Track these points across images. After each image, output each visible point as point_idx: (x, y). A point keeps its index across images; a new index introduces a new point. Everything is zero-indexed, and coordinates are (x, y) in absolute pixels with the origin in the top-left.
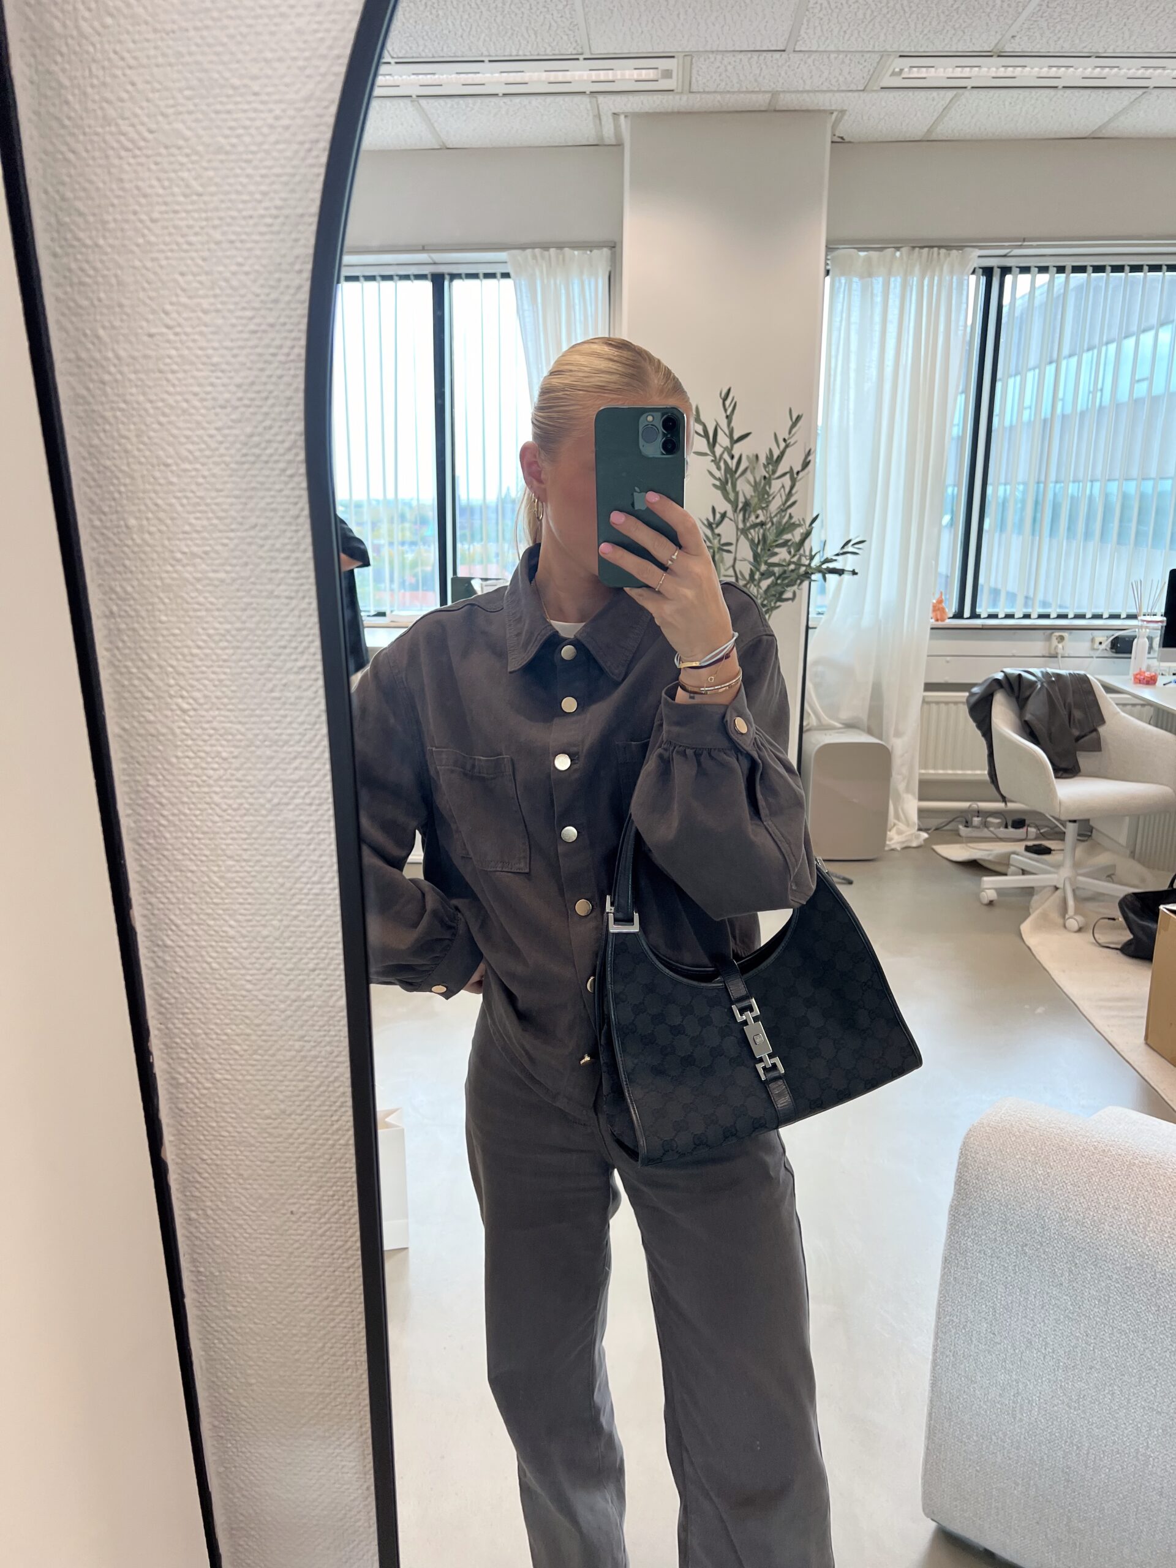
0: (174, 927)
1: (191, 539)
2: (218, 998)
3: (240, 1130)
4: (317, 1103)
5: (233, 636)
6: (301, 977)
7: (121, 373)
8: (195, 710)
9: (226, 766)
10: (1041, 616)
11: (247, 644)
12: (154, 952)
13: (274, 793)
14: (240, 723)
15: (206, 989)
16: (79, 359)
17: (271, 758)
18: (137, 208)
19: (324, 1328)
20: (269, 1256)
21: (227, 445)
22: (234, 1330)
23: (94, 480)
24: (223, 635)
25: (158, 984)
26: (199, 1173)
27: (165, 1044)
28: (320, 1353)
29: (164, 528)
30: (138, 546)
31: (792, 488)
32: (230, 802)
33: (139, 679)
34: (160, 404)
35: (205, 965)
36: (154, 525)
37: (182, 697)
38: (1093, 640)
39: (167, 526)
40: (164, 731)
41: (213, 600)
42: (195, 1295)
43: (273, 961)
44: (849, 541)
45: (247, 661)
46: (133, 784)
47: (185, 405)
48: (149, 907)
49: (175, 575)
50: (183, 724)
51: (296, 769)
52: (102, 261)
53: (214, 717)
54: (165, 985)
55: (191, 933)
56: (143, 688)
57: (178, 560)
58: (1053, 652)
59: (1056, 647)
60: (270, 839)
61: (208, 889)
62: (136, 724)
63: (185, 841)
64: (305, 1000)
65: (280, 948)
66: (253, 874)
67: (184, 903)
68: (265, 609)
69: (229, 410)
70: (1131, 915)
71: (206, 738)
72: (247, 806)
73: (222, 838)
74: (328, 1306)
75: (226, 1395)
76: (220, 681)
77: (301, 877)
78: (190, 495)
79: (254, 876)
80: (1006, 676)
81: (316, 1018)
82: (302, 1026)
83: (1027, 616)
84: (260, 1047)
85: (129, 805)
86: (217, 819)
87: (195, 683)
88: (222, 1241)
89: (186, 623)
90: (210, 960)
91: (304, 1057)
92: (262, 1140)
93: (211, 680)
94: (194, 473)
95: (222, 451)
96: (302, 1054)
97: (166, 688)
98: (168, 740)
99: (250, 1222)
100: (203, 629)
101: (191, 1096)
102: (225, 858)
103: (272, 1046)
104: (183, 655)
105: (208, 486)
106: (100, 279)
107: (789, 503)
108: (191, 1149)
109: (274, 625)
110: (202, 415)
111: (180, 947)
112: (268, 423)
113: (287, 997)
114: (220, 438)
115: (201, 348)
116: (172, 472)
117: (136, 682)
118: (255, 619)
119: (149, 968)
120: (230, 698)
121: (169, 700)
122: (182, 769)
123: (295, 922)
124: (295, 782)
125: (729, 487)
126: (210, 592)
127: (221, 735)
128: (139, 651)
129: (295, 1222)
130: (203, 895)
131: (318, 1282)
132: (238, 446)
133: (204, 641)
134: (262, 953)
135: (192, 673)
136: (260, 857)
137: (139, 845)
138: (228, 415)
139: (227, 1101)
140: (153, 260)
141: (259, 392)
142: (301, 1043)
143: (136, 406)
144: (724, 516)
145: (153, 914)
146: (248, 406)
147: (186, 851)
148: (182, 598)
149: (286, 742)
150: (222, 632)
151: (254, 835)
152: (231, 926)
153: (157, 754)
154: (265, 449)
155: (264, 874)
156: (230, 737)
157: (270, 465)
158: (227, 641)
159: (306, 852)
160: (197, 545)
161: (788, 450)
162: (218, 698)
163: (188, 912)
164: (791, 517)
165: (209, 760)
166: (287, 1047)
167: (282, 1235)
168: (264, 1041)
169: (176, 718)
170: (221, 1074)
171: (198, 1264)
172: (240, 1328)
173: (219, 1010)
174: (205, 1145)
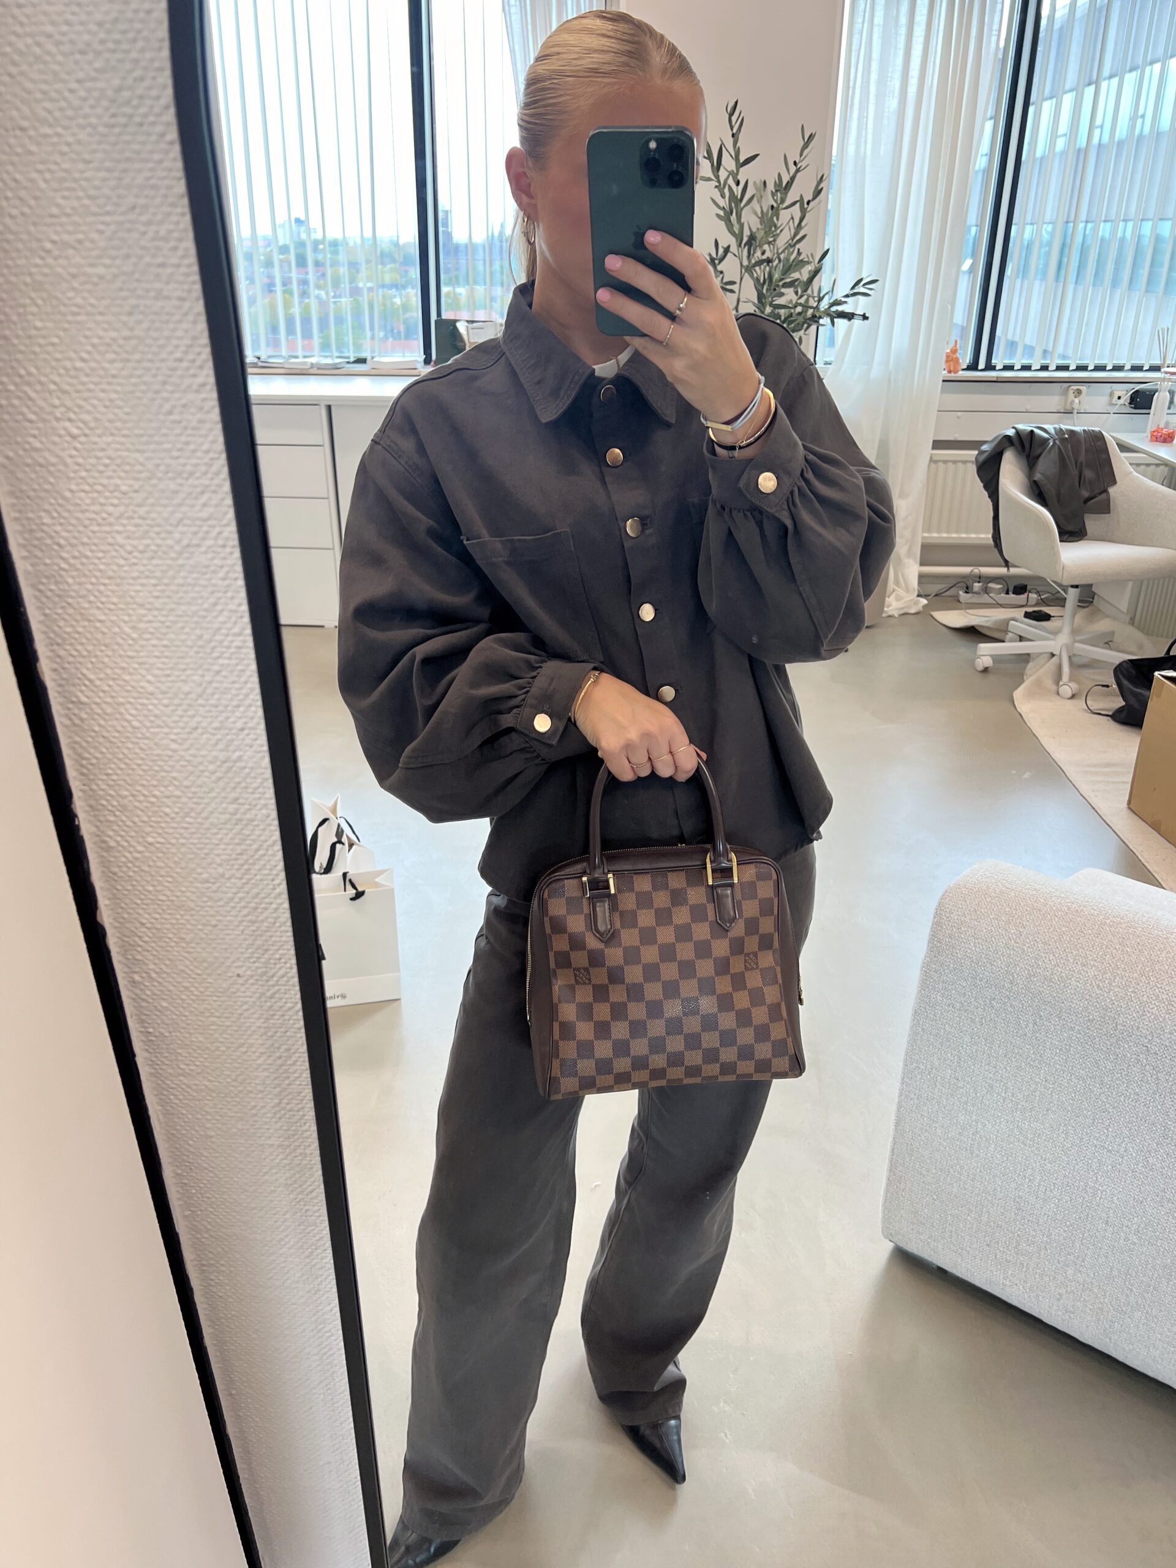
0: (87, 683)
1: (61, 225)
2: (143, 759)
3: (179, 894)
4: (257, 867)
5: (120, 346)
6: (229, 737)
8: (86, 435)
9: (127, 501)
10: (1060, 368)
11: (137, 356)
12: (69, 709)
13: (182, 533)
14: (138, 451)
15: (128, 749)
17: (177, 492)
19: (278, 1085)
20: (218, 1017)
21: (91, 102)
22: (188, 1087)
24: (108, 345)
25: (76, 743)
26: (140, 937)
27: (91, 806)
28: (277, 1109)
29: (26, 210)
31: (801, 220)
32: (136, 542)
33: (19, 398)
35: (125, 724)
36: (16, 207)
37: (70, 420)
38: (1111, 394)
39: (30, 207)
40: (53, 460)
41: (92, 301)
42: (147, 1055)
43: (198, 719)
44: (861, 280)
45: (139, 377)
46: (25, 522)
48: (58, 660)
49: (46, 270)
50: (74, 453)
51: (204, 505)
53: (109, 444)
54: (84, 744)
55: (106, 688)
56: (25, 410)
57: (48, 252)
58: (1068, 407)
59: (1073, 401)
60: (182, 585)
61: (121, 641)
62: (21, 452)
63: (90, 587)
64: (235, 762)
65: (203, 706)
66: (168, 624)
67: (96, 656)
68: (156, 313)
69: (90, 56)
70: (1125, 682)
71: (101, 468)
72: (154, 548)
73: (129, 584)
74: (281, 1065)
75: (187, 1147)
76: (111, 400)
77: (219, 629)
78: (53, 167)
79: (168, 627)
80: (1018, 433)
81: (249, 780)
82: (234, 788)
83: (1044, 368)
84: (192, 809)
85: (24, 546)
86: (122, 562)
87: (82, 403)
88: (169, 1003)
89: (65, 330)
90: (131, 718)
91: (241, 820)
92: (203, 904)
93: (100, 400)
94: (55, 139)
95: (87, 110)
96: (238, 816)
97: (48, 409)
98: (59, 471)
99: (196, 985)
100: (86, 337)
101: (124, 859)
102: (134, 606)
103: (204, 808)
104: (65, 368)
105: (73, 156)
107: (798, 238)
108: (129, 913)
109: (166, 333)
110: (60, 64)
111: (97, 704)
112: (138, 73)
113: (216, 758)
114: (83, 94)
116: (30, 137)
117: (16, 402)
118: (146, 325)
119: (66, 726)
120: (124, 422)
121: (55, 423)
122: (78, 505)
123: (218, 678)
124: (206, 520)
125: (734, 217)
126: (89, 291)
127: (118, 466)
128: (15, 364)
129: (242, 985)
130: (116, 647)
131: (270, 1042)
132: (105, 103)
133: (88, 352)
134: (185, 711)
135: (78, 391)
136: (173, 606)
137: (40, 591)
138: (90, 63)
139: (162, 864)
141: (124, 32)
142: (235, 806)
144: (727, 250)
145: (64, 668)
146: (114, 51)
147: (92, 598)
148: (55, 297)
149: (191, 474)
150: (108, 341)
151: (165, 581)
152: (149, 682)
153: (47, 487)
154: (137, 107)
155: (179, 625)
156: (127, 468)
157: (145, 128)
158: (115, 352)
159: (223, 601)
160: (69, 233)
161: (799, 174)
162: (110, 421)
163: (101, 666)
164: (799, 253)
165: (107, 494)
166: (220, 810)
167: (230, 997)
168: (196, 803)
169: (66, 445)
170: (153, 837)
171: (146, 1025)
172: (195, 1085)
173: (144, 771)
174: (143, 909)
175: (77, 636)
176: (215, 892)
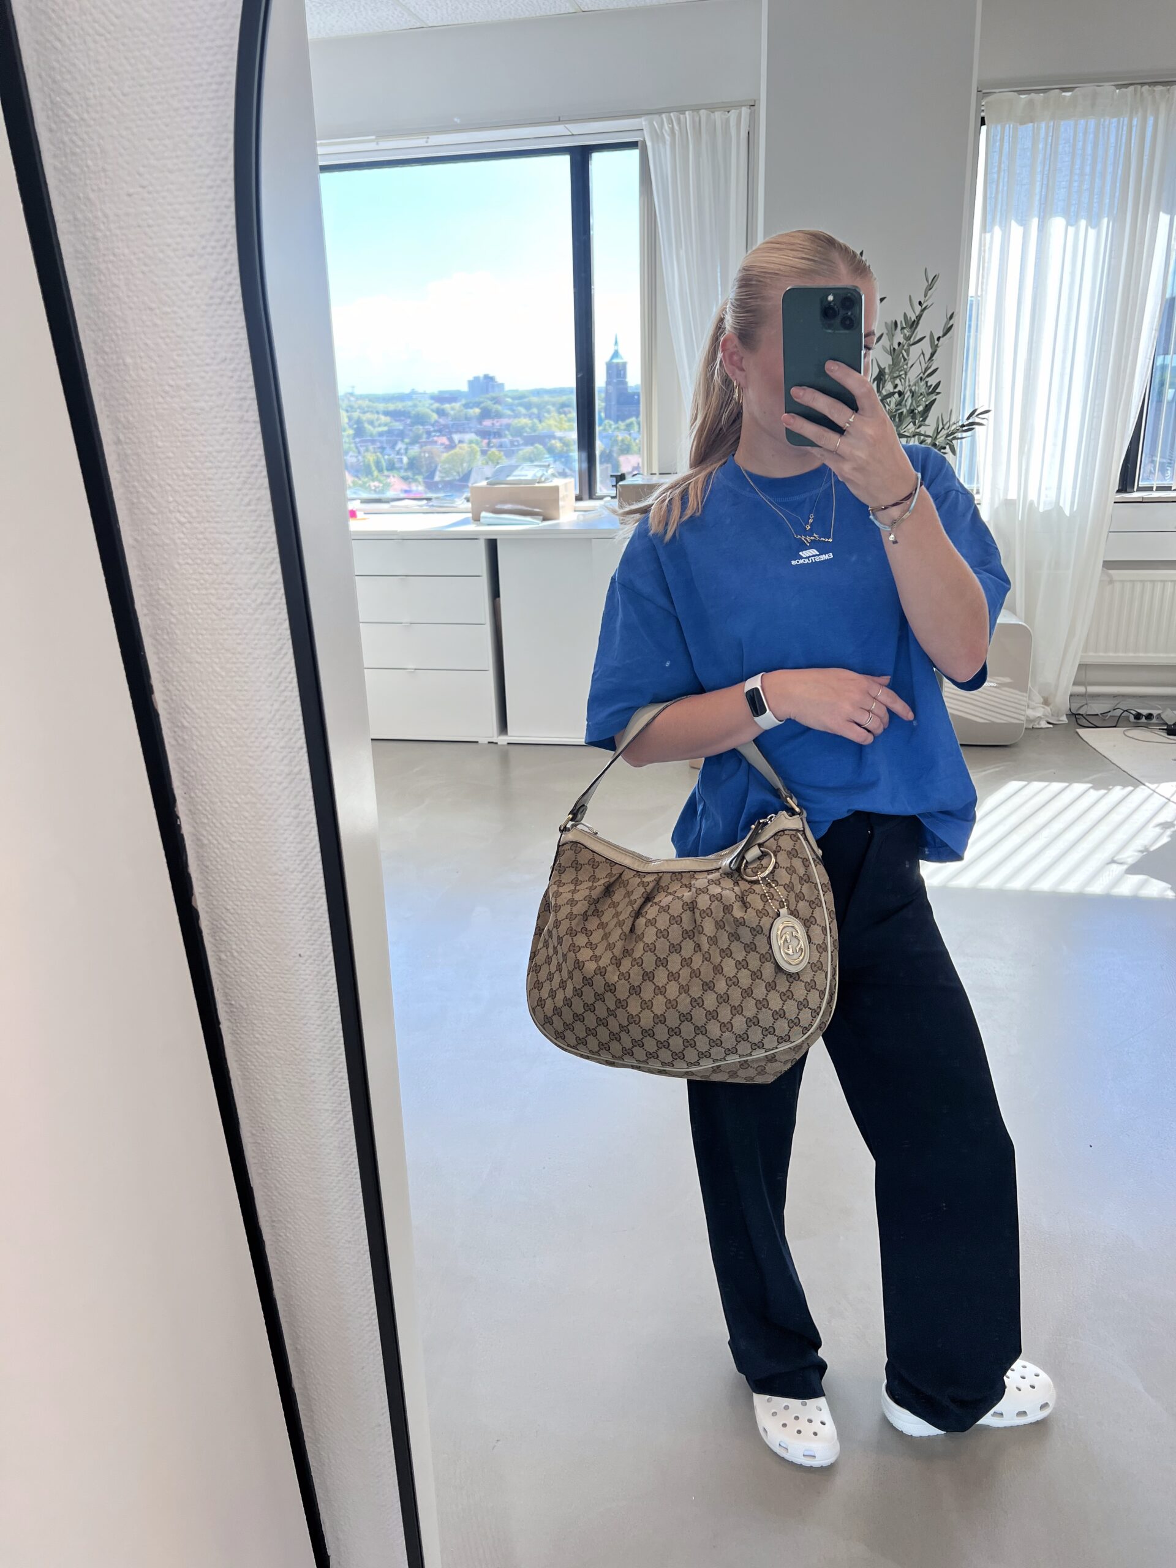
3: (255, 884)
5: (214, 457)
7: (110, 230)
8: (190, 522)
9: (218, 571)
11: (226, 464)
12: (175, 732)
14: (226, 533)
15: (218, 763)
16: (76, 219)
17: (252, 563)
18: (111, 84)
19: (333, 1055)
20: (285, 992)
21: (197, 289)
22: (262, 1054)
23: (96, 324)
24: (207, 457)
25: (180, 759)
26: (225, 921)
27: (190, 810)
28: (331, 1076)
29: (153, 365)
30: (134, 381)
32: (224, 602)
33: (145, 497)
34: (141, 255)
35: (216, 743)
36: (146, 363)
37: (179, 512)
39: (156, 362)
40: (167, 541)
41: (196, 426)
42: (229, 1024)
47: (161, 255)
48: (168, 693)
49: (166, 406)
50: (182, 536)
52: (86, 133)
53: (205, 528)
54: (186, 760)
55: (202, 715)
56: (149, 505)
57: (167, 392)
60: (257, 634)
61: (212, 678)
62: (146, 537)
63: (191, 636)
67: (195, 690)
68: (239, 433)
69: (196, 258)
71: (201, 547)
72: (237, 606)
73: (219, 634)
74: (334, 1037)
75: (261, 1109)
76: (207, 497)
77: (284, 668)
78: (171, 334)
79: (247, 667)
82: (296, 796)
87: (188, 499)
88: (248, 979)
89: (177, 447)
91: (301, 823)
92: (273, 893)
93: (200, 497)
94: (173, 315)
95: (194, 295)
96: (299, 819)
97: (165, 504)
98: (172, 549)
100: (191, 452)
101: (214, 855)
102: (223, 651)
103: (274, 812)
104: (178, 476)
105: (185, 326)
106: (87, 149)
108: (217, 900)
110: (175, 263)
111: (195, 727)
114: (191, 283)
115: (170, 204)
116: (156, 315)
117: (143, 500)
119: (173, 746)
120: (217, 512)
121: (169, 515)
122: (183, 574)
126: (194, 419)
127: (212, 544)
128: (143, 473)
129: (303, 964)
130: (209, 683)
132: (206, 289)
133: (192, 462)
134: (260, 733)
135: (185, 491)
137: (156, 640)
138: (195, 262)
139: (241, 859)
140: (127, 128)
141: (218, 241)
143: (122, 257)
145: (172, 700)
146: (211, 254)
147: (193, 645)
148: (172, 425)
150: (206, 454)
151: (245, 631)
152: (233, 710)
153: (164, 562)
154: (228, 291)
156: (219, 546)
158: (211, 462)
160: (181, 379)
161: (925, 313)
162: (207, 512)
163: (198, 698)
167: (293, 974)
168: (267, 809)
169: (176, 530)
170: (235, 836)
171: (229, 998)
172: (268, 1053)
173: (229, 781)
174: (228, 897)
175: (181, 674)
176: (281, 883)
